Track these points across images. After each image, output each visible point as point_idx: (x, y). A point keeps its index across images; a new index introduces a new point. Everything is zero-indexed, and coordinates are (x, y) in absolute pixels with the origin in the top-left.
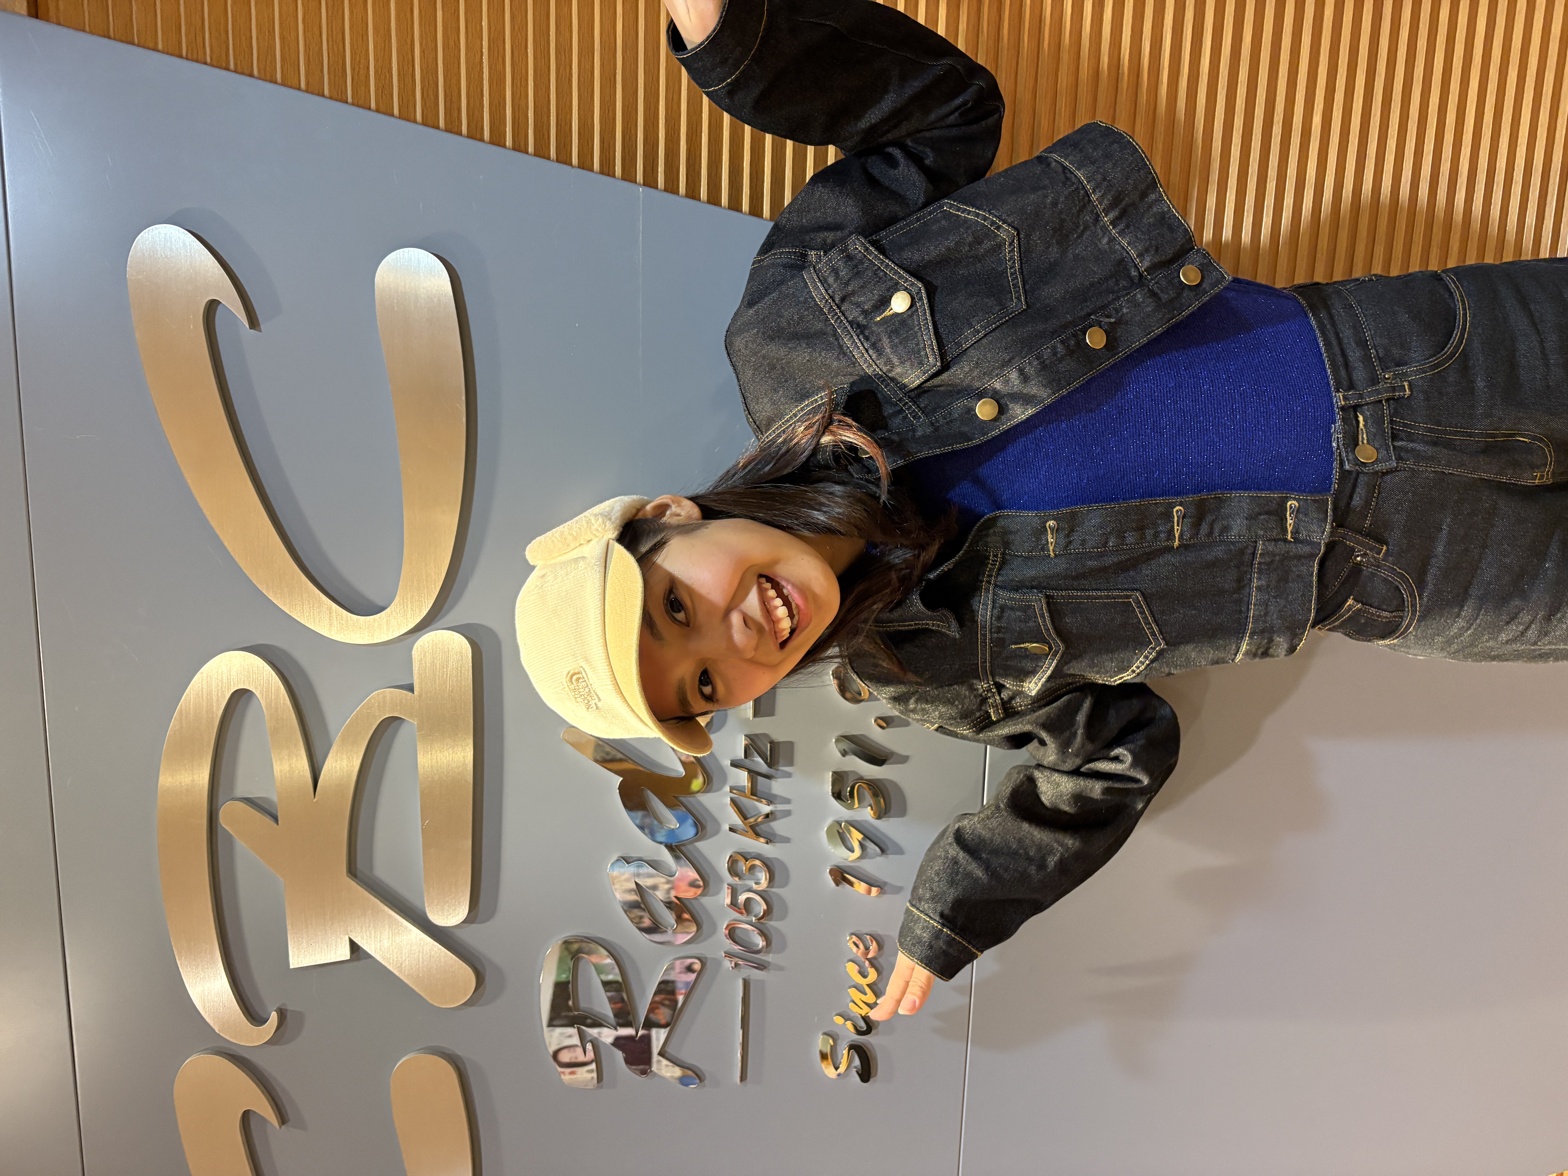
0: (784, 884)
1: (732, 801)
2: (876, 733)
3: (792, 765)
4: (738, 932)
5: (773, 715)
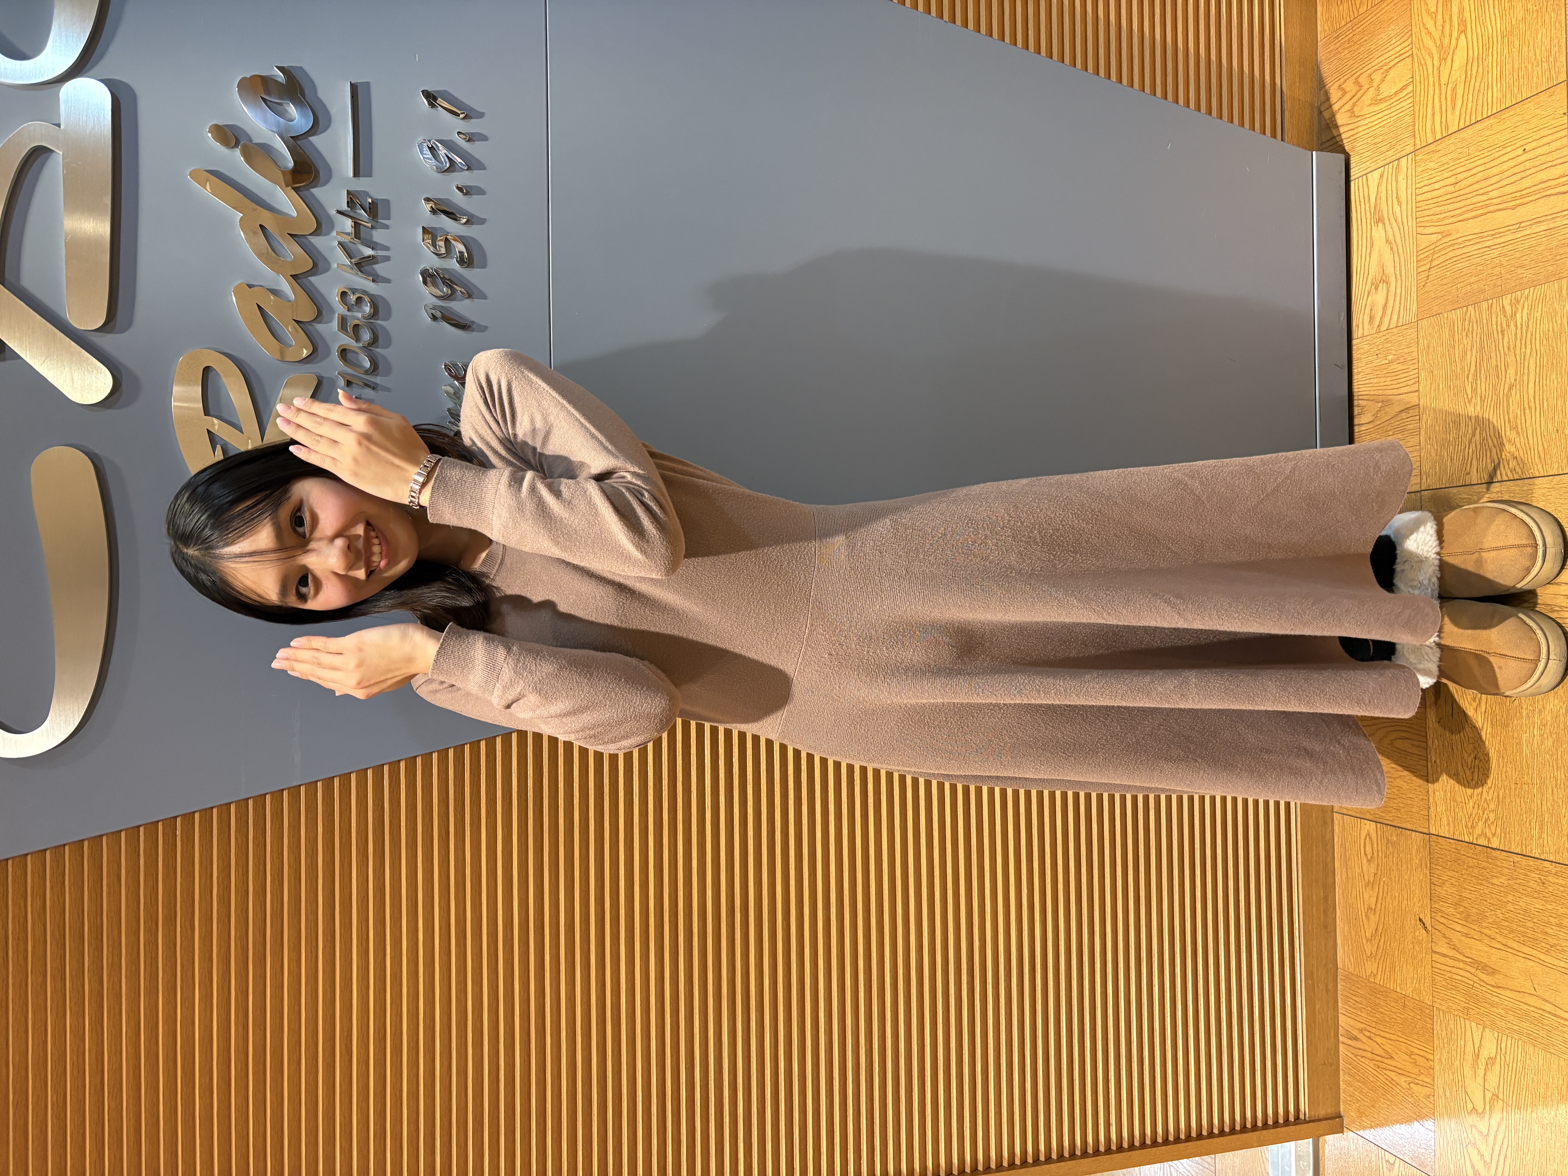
0: (387, 317)
1: (340, 244)
2: (458, 198)
3: (388, 218)
4: (349, 356)
5: (370, 175)
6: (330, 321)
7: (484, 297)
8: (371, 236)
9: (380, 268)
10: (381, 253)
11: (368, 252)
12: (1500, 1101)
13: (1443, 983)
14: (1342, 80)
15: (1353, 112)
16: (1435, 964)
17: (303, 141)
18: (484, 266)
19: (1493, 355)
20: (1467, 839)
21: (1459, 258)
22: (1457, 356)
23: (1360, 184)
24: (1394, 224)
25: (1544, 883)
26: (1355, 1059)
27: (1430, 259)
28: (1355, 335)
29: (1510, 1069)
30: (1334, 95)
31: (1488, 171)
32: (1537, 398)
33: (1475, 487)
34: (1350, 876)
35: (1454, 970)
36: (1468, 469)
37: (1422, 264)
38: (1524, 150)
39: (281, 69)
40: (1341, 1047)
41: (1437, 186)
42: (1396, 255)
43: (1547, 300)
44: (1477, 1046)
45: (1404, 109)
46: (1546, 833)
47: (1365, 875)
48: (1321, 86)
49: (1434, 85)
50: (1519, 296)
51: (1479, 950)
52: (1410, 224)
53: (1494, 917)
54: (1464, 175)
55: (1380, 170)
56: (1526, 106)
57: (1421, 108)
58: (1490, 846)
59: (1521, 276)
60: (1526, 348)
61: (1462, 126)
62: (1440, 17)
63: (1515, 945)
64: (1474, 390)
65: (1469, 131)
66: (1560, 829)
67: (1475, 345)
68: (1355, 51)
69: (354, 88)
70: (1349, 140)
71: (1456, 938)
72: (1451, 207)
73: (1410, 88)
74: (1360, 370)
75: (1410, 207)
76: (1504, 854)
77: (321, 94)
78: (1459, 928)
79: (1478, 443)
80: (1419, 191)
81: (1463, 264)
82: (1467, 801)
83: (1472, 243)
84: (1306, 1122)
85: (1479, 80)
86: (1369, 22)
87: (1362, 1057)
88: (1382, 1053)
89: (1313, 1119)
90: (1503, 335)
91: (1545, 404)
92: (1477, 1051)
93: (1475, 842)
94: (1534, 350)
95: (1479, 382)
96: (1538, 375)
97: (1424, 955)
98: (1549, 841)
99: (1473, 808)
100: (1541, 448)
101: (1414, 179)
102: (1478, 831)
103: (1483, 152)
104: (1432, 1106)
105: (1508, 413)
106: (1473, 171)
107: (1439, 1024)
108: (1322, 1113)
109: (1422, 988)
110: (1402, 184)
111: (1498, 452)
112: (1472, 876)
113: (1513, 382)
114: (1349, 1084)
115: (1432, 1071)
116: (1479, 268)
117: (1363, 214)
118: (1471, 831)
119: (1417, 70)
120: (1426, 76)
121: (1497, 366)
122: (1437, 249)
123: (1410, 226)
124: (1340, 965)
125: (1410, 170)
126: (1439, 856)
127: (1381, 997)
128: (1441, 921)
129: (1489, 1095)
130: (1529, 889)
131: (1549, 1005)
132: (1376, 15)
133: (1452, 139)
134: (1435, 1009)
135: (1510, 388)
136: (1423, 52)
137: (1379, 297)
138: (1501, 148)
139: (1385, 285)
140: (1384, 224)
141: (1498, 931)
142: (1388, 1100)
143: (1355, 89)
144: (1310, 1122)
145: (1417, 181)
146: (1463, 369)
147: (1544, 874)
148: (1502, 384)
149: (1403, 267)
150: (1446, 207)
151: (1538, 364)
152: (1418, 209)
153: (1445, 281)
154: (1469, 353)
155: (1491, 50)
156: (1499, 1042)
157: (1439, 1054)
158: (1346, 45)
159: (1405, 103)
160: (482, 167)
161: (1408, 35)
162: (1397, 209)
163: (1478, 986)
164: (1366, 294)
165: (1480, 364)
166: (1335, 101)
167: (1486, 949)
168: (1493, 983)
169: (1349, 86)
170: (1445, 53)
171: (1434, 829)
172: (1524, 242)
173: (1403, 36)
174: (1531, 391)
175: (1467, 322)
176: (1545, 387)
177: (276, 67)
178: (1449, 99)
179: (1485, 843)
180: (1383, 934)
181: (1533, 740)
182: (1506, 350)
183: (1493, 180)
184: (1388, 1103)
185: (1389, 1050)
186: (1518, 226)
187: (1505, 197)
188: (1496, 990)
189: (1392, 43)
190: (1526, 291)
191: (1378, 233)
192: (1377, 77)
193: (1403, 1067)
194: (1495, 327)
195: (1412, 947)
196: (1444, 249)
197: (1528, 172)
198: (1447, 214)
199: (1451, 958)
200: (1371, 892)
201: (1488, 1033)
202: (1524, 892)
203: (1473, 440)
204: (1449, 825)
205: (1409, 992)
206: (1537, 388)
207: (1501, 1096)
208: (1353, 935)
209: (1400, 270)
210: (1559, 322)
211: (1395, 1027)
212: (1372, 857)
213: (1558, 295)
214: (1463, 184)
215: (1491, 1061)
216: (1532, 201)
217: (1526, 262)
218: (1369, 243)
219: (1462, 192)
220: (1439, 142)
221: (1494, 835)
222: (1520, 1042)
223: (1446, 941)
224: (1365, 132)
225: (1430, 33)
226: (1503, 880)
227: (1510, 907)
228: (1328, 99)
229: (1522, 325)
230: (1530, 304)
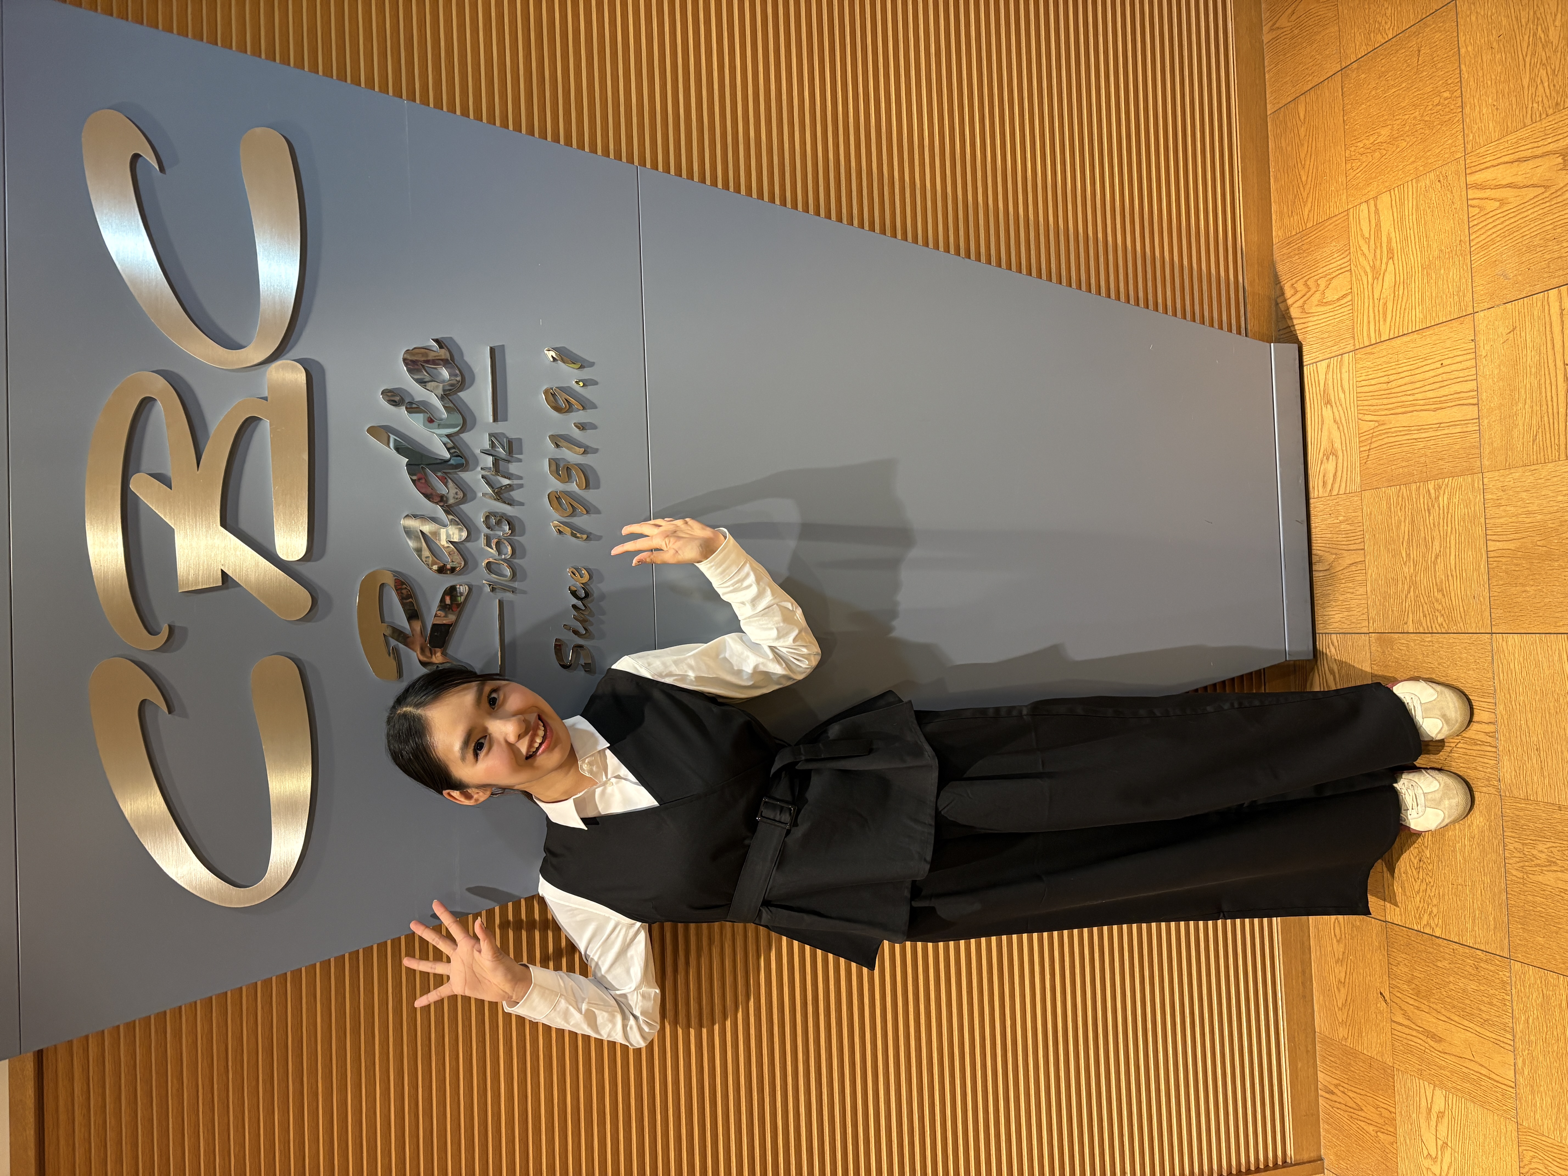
0: (522, 534)
1: (483, 477)
2: (576, 433)
3: (521, 453)
4: (493, 566)
5: (506, 420)
6: (477, 539)
7: (598, 512)
8: (508, 469)
9: (516, 495)
10: (516, 482)
11: (506, 482)
12: (1448, 1148)
13: (1401, 1048)
14: (1294, 280)
15: (1304, 309)
16: (1394, 1032)
17: (455, 396)
18: (597, 487)
19: (1422, 528)
20: (1416, 928)
21: (1393, 444)
22: (1393, 525)
23: (1312, 370)
24: (1340, 408)
25: (1477, 968)
26: (1331, 1110)
27: (1370, 442)
28: (1312, 495)
29: (1456, 1121)
30: (1288, 292)
31: (1414, 376)
32: (1457, 568)
33: (1412, 635)
34: (1323, 953)
35: (1409, 1037)
36: (1406, 619)
37: (1363, 444)
38: (1442, 364)
39: (436, 341)
40: (1321, 1101)
41: (1373, 382)
42: (1342, 434)
43: (1463, 489)
44: (1429, 1102)
45: (1345, 314)
46: (1477, 927)
47: (1336, 954)
48: (1276, 281)
49: (1369, 298)
50: (1441, 483)
51: (1429, 1021)
52: (1352, 409)
53: (1439, 994)
54: (1395, 377)
55: (1327, 361)
56: (1442, 329)
57: (1359, 316)
58: (1434, 934)
59: (1442, 467)
60: (1447, 526)
61: (1392, 336)
62: (1372, 242)
63: (1456, 1018)
64: (1408, 555)
65: (1398, 341)
66: (1488, 924)
67: (1407, 519)
68: (1304, 258)
69: (492, 350)
70: (1301, 331)
71: (1410, 1010)
72: (1385, 401)
73: (1349, 298)
74: (1317, 525)
75: (1352, 396)
76: (1445, 942)
77: (467, 358)
78: (1412, 1002)
79: (1413, 599)
80: (1359, 384)
81: (1395, 450)
82: (1415, 896)
83: (1402, 433)
84: (1292, 1165)
85: (1404, 301)
86: (1315, 236)
87: (1338, 1108)
88: (1354, 1106)
89: (1298, 1162)
90: (1429, 513)
91: (1464, 574)
92: (1429, 1106)
93: (1422, 930)
94: (1454, 529)
95: (1411, 548)
96: (1457, 550)
97: (1385, 1023)
98: (1480, 933)
99: (1420, 902)
100: (1462, 610)
101: (1354, 373)
102: (1424, 922)
103: (1409, 360)
104: (1395, 1151)
105: (1436, 578)
106: (1402, 375)
107: (1399, 1082)
108: (1306, 1157)
109: (1384, 1052)
110: (1345, 376)
111: (1429, 608)
112: (1421, 959)
113: (1438, 552)
114: (1327, 1131)
115: (1394, 1122)
116: (1409, 455)
117: (1315, 395)
118: (1419, 921)
119: (1355, 283)
120: (1362, 290)
121: (1425, 538)
122: (1374, 434)
123: (1353, 412)
124: (1317, 1030)
125: (1351, 366)
126: (1394, 940)
127: (1351, 1058)
128: (1398, 995)
129: (1440, 1143)
130: (1466, 972)
131: (1484, 1069)
132: (1320, 231)
133: (1384, 346)
134: (1395, 1069)
135: (1436, 558)
136: (1360, 270)
137: (1330, 466)
138: (1423, 360)
139: (1334, 457)
140: (1332, 406)
141: (1442, 1006)
142: (1360, 1146)
143: (1305, 290)
144: (1295, 1165)
145: (1357, 376)
146: (1398, 536)
147: (1477, 960)
148: (1430, 553)
149: (1348, 444)
150: (1381, 401)
151: (1457, 541)
152: (1358, 399)
153: (1381, 462)
154: (1403, 524)
155: (1413, 278)
156: (1447, 1099)
157: (1400, 1108)
158: (1297, 252)
159: (1346, 309)
160: (594, 406)
161: (1347, 252)
162: (1342, 395)
163: (1429, 1051)
164: (1320, 462)
165: (1412, 534)
166: (1289, 297)
167: (1434, 1021)
168: (1441, 1050)
169: (1300, 286)
170: (1377, 274)
171: (1389, 917)
172: (1443, 439)
173: (1343, 253)
174: (1453, 563)
175: (1400, 499)
176: (1463, 560)
177: (433, 340)
178: (1381, 312)
179: (1430, 932)
180: (1351, 1004)
181: (1464, 849)
182: (1432, 525)
183: (1418, 385)
184: (1360, 1148)
185: (1360, 1103)
186: (1438, 425)
187: (1428, 400)
188: (1443, 1055)
189: (1334, 257)
190: (1447, 480)
191: (1327, 413)
192: (1323, 283)
193: (1371, 1118)
194: (1422, 505)
195: (1375, 1016)
196: (1380, 435)
197: (1445, 383)
198: (1382, 407)
199: (1406, 1026)
200: (1341, 968)
201: (1438, 1092)
202: (1462, 975)
203: (1409, 596)
204: (1401, 915)
205: (1374, 1054)
206: (1457, 560)
207: (1449, 1144)
208: (1327, 1004)
209: (1346, 447)
210: (1473, 509)
211: (1364, 1084)
212: (1341, 938)
213: (1471, 487)
214: (1393, 384)
215: (1441, 1115)
216: (1449, 407)
217: (1445, 456)
218: (1320, 420)
219: (1393, 391)
220: (1374, 346)
221: (1437, 926)
222: (1463, 1100)
223: (1402, 1012)
224: (1314, 327)
225: (1364, 254)
226: (1446, 963)
227: (1452, 986)
228: (1283, 294)
229: (1443, 507)
230: (1450, 491)
